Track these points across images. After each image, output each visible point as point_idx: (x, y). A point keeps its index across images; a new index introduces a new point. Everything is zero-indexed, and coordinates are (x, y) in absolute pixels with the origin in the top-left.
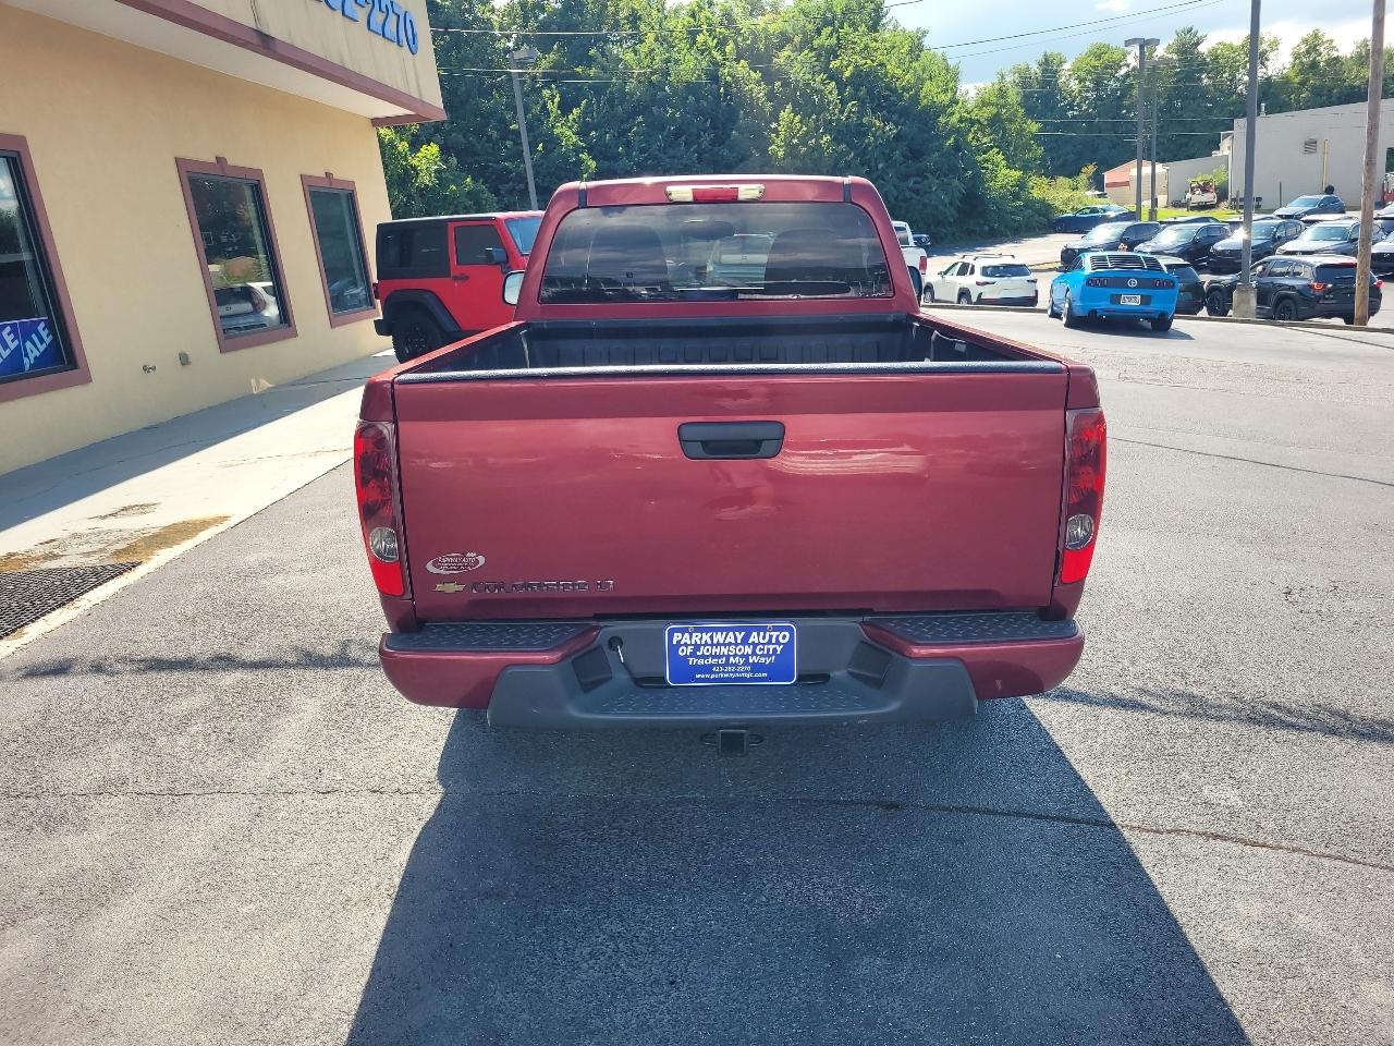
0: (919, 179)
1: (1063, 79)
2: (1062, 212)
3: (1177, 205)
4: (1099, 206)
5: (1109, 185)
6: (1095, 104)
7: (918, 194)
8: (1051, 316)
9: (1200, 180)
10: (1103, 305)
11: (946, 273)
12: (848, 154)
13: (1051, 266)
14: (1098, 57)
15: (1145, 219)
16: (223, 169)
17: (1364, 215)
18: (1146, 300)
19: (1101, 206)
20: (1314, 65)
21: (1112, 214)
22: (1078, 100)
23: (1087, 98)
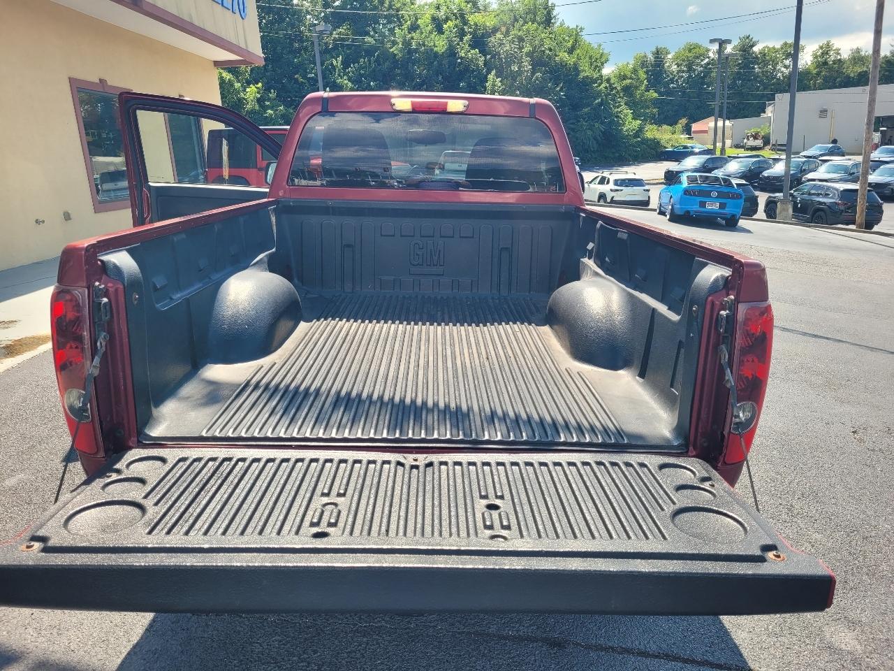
0: (575, 121)
1: (668, 64)
2: (665, 148)
3: (737, 146)
4: (689, 145)
5: (696, 132)
6: (688, 81)
7: (574, 131)
8: (659, 214)
9: (753, 131)
10: (694, 208)
11: (591, 182)
13: (657, 181)
14: (690, 51)
15: (718, 154)
16: (104, 88)
17: (864, 158)
18: (722, 206)
19: (690, 145)
20: (825, 63)
21: (697, 150)
22: (676, 78)
23: (682, 77)
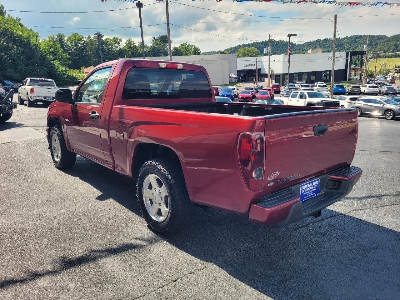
1: (65, 42)
6: (76, 50)
12: (5, 56)
14: (75, 37)
22: (71, 48)
23: (74, 48)
